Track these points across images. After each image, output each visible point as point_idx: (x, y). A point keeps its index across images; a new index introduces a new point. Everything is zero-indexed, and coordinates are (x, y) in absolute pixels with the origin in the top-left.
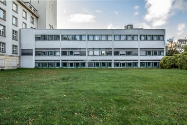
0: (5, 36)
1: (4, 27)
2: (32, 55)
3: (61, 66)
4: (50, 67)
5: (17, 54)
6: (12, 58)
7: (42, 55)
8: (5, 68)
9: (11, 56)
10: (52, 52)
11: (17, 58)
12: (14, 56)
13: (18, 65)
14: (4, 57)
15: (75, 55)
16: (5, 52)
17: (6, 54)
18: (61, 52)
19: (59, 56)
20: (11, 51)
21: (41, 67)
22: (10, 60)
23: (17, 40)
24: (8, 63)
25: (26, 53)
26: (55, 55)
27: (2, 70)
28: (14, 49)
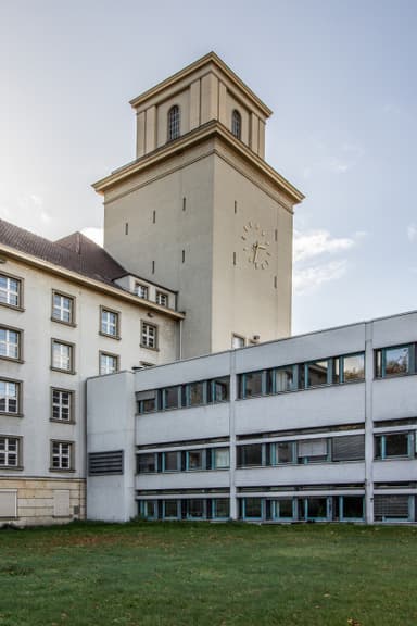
0: (20, 416)
1: (18, 384)
2: (120, 471)
3: (234, 514)
4: (190, 518)
5: (72, 470)
6: (48, 484)
7: (160, 471)
8: (20, 523)
9: (45, 479)
10: (199, 455)
11: (75, 486)
12: (57, 480)
13: (77, 510)
14: (19, 485)
15: (300, 461)
16: (20, 468)
17: (23, 474)
18: (233, 451)
19: (226, 469)
20: (48, 463)
21: (155, 518)
22: (41, 494)
23: (72, 422)
24: (32, 503)
25: (104, 464)
26: (209, 467)
27: (6, 527)
28: (60, 455)
